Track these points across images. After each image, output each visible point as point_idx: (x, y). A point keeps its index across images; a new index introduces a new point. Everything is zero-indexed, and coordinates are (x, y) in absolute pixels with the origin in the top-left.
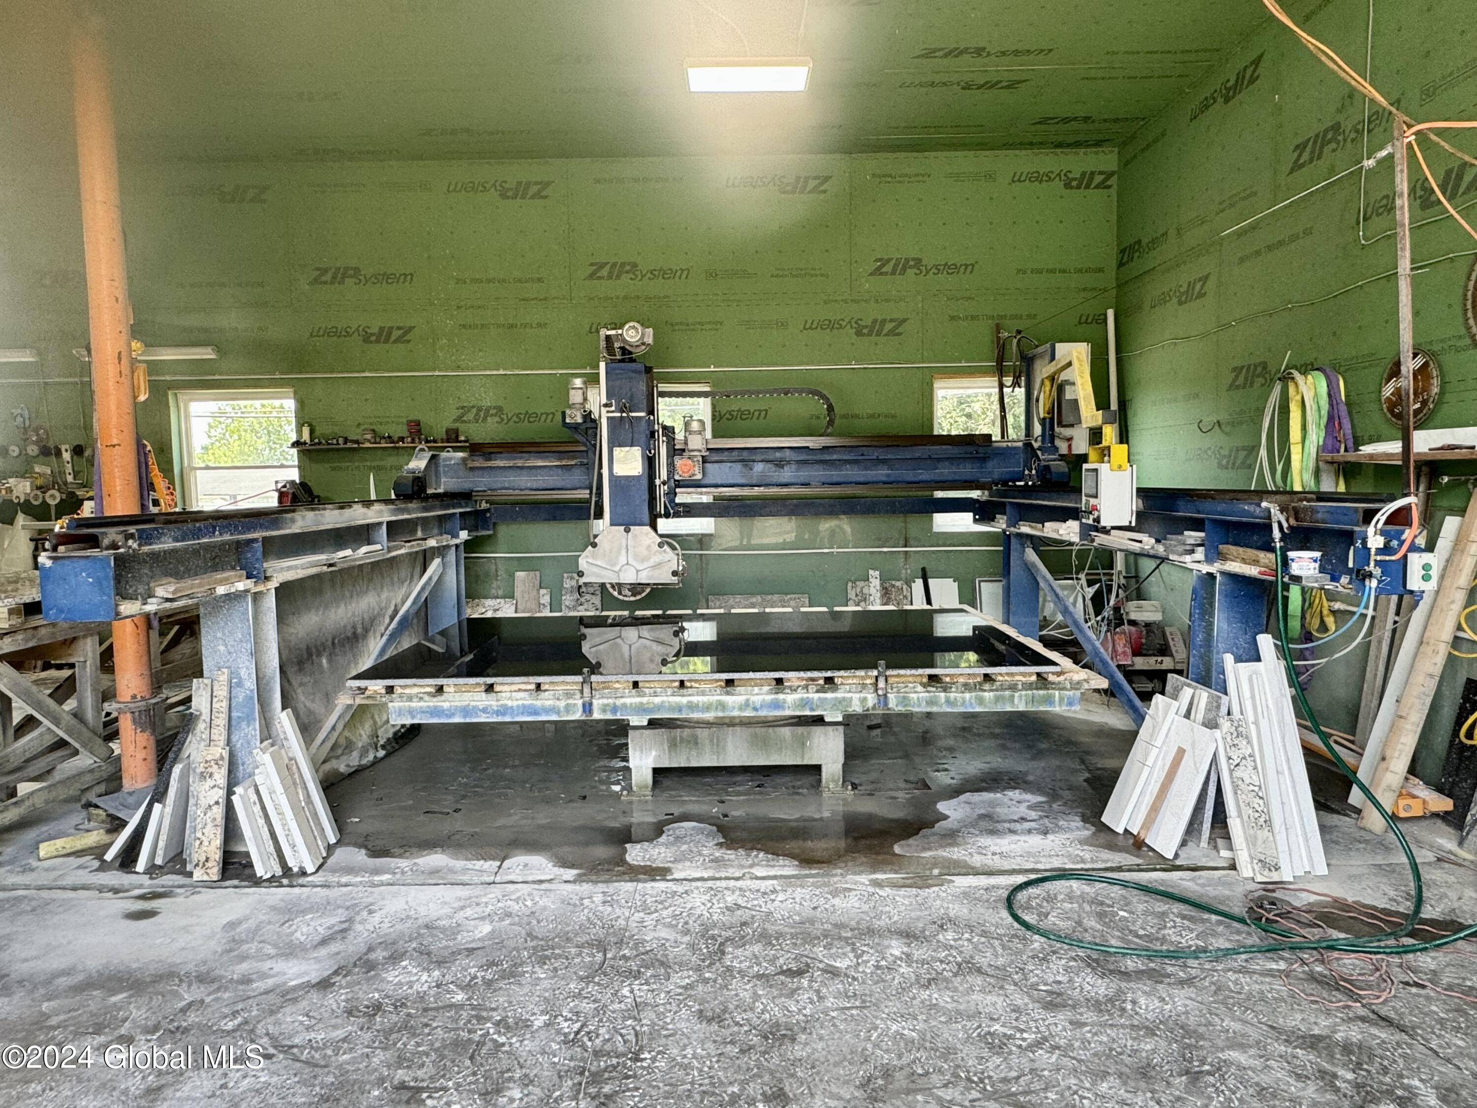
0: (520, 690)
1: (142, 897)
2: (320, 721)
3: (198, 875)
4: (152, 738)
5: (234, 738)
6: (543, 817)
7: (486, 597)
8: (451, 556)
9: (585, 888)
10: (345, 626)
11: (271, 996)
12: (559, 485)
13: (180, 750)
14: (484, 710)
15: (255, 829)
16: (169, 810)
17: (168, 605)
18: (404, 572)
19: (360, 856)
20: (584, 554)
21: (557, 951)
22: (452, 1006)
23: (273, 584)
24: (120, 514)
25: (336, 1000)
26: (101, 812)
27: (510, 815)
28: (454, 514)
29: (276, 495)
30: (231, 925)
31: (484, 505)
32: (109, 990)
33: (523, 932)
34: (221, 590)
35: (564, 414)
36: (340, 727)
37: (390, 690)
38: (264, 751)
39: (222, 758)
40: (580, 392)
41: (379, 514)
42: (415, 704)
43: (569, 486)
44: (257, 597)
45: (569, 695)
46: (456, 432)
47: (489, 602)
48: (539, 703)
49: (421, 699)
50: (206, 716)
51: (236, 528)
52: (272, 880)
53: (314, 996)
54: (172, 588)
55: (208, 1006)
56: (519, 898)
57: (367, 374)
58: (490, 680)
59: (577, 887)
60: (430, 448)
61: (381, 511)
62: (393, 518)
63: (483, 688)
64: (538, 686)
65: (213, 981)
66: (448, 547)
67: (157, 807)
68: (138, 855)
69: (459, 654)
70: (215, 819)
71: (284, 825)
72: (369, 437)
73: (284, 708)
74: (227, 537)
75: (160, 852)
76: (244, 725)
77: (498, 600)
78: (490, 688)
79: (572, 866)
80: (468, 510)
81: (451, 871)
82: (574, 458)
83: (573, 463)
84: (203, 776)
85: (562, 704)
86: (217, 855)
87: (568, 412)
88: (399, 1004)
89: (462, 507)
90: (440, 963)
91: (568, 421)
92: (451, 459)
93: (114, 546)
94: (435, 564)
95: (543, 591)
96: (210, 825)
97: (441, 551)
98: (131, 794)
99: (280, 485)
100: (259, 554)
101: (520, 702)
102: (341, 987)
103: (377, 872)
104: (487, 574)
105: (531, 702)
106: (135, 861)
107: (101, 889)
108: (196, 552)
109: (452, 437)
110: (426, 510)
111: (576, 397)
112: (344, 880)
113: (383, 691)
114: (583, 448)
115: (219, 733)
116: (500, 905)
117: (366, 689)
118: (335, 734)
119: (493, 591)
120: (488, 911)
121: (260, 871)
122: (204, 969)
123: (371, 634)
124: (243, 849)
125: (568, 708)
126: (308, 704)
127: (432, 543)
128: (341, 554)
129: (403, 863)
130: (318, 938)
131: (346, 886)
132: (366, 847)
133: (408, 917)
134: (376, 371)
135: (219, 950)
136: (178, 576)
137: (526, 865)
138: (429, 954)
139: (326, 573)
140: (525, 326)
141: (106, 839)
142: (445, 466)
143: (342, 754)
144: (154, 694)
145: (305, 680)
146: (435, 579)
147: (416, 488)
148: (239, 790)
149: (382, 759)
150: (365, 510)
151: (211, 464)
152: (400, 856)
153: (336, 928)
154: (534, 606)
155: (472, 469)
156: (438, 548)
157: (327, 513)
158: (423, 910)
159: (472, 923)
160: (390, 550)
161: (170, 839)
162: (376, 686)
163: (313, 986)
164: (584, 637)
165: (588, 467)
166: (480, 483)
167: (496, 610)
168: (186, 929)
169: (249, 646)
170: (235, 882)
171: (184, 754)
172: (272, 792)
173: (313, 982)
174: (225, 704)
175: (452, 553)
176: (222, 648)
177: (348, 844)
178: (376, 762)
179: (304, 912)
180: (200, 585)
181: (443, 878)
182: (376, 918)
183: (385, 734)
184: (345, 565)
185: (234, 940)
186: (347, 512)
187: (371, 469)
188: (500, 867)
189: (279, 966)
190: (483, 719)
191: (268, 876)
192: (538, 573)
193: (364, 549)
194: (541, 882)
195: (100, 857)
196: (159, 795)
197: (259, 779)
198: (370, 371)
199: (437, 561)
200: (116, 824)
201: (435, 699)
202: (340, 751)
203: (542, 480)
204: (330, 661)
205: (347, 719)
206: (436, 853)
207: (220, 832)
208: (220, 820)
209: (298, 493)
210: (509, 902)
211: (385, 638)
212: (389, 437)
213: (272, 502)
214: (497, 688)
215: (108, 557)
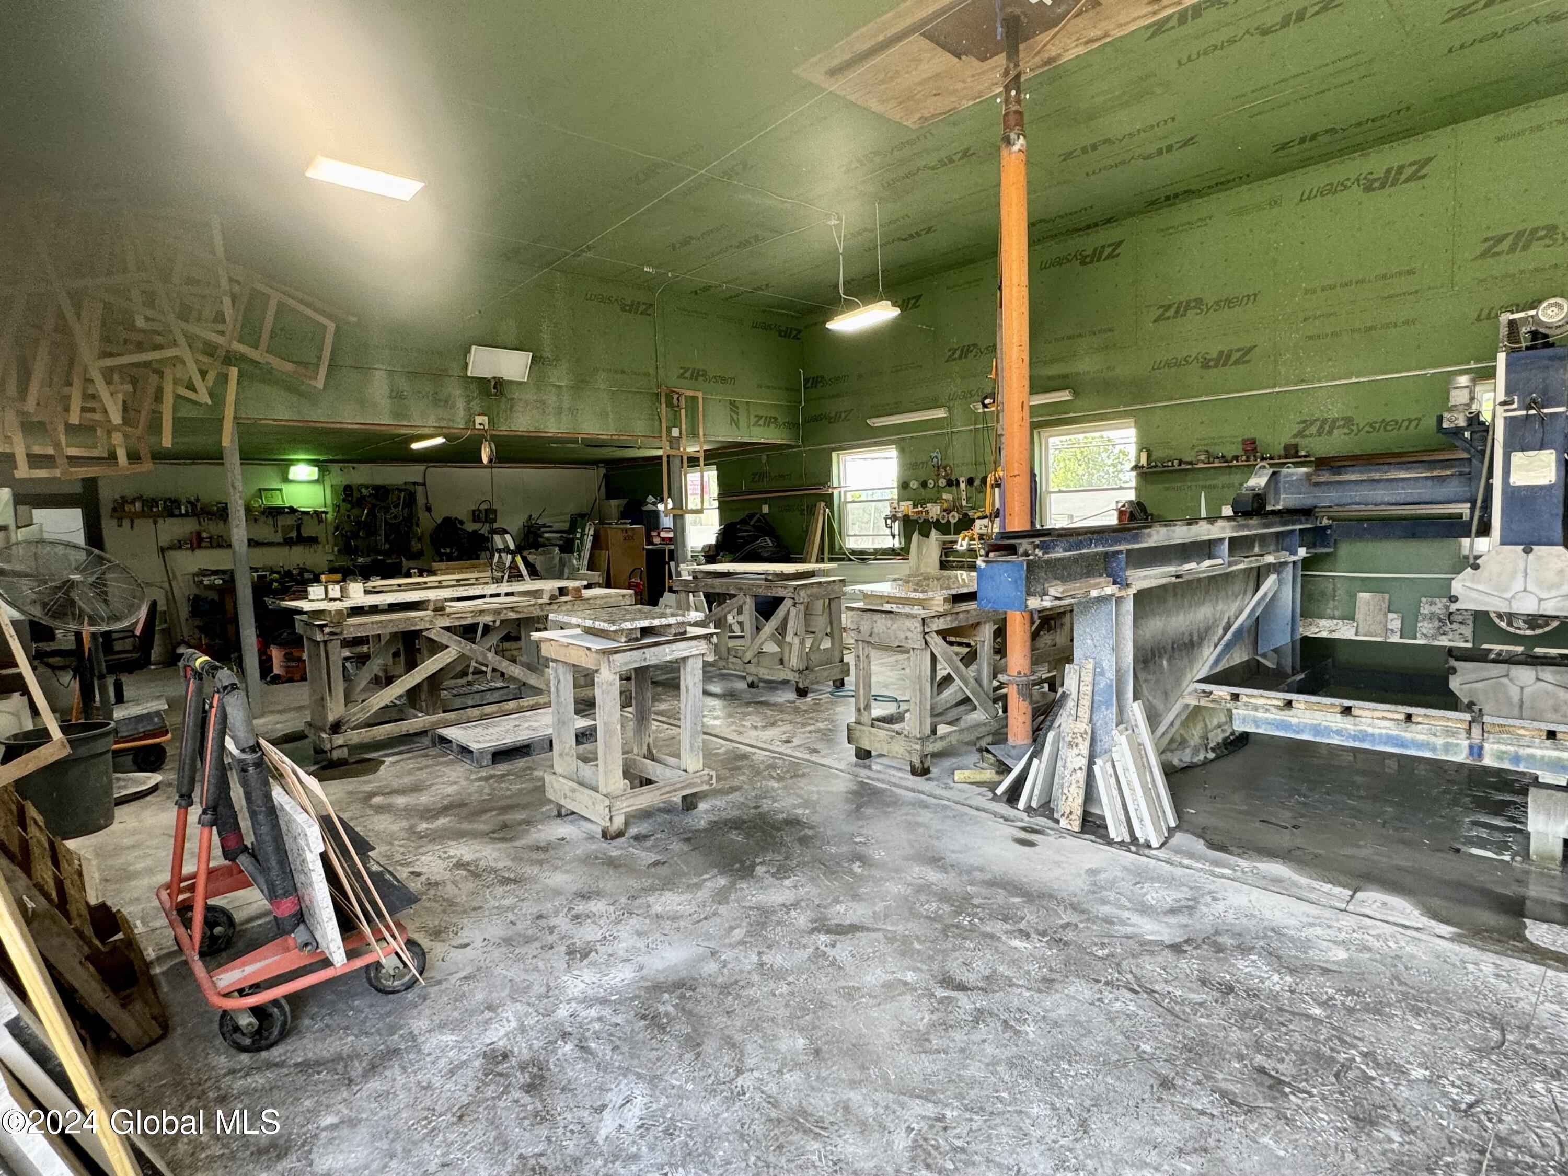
0: (1384, 718)
1: (1024, 829)
2: (1160, 715)
3: (1064, 823)
4: (1030, 708)
5: (1095, 718)
6: (1403, 858)
7: (1321, 618)
8: (1288, 572)
9: (1468, 952)
10: (1183, 634)
11: (1131, 942)
12: (1427, 498)
13: (1054, 720)
14: (1338, 732)
15: (1111, 798)
16: (1043, 766)
17: (1057, 603)
18: (1238, 586)
19: (1199, 846)
20: (1461, 576)
21: (1434, 1008)
22: (1308, 1017)
23: (1132, 591)
24: (1016, 529)
25: (1189, 965)
26: (990, 756)
27: (1359, 847)
28: (1293, 531)
29: (1116, 514)
30: (1092, 872)
31: (1325, 522)
32: (1009, 892)
33: (1388, 974)
34: (1094, 593)
35: (1440, 419)
36: (1177, 723)
37: (1235, 697)
38: (1121, 733)
39: (1086, 733)
40: (1466, 392)
41: (1222, 531)
42: (1260, 714)
43: (1440, 499)
44: (1119, 600)
45: (1449, 732)
46: (1296, 447)
47: (1324, 623)
48: (1408, 735)
49: (1267, 710)
50: (1074, 696)
51: (1107, 541)
52: (1122, 844)
53: (1169, 956)
54: (1061, 589)
55: (1080, 931)
56: (1379, 935)
57: (1204, 398)
58: (1347, 703)
59: (1456, 947)
60: (1271, 465)
61: (1223, 528)
62: (1235, 534)
63: (1339, 709)
64: (1409, 717)
65: (1083, 912)
66: (1286, 563)
67: (1035, 762)
68: (1019, 796)
69: (1290, 671)
70: (1078, 782)
71: (1134, 800)
72: (1202, 457)
73: (1136, 698)
74: (1100, 549)
75: (1035, 798)
76: (1103, 708)
77: (1335, 622)
78: (1347, 711)
79: (1447, 922)
80: (1308, 526)
81: (1295, 884)
82: (1452, 467)
83: (1449, 473)
84: (1070, 745)
85: (1440, 741)
86: (1079, 812)
87: (1446, 415)
88: (1253, 994)
89: (1301, 523)
90: (1292, 971)
91: (1445, 425)
92: (1291, 475)
93: (1026, 554)
94: (1270, 583)
95: (1391, 616)
96: (1074, 785)
97: (1277, 568)
98: (1014, 747)
99: (1120, 505)
100: (1123, 564)
101: (1384, 731)
102: (1192, 957)
103: (1217, 863)
104: (1323, 594)
105: (1396, 732)
106: (1017, 799)
107: (995, 814)
108: (1076, 560)
109: (1292, 454)
110: (1266, 526)
111: (1459, 397)
112: (1186, 862)
113: (1229, 698)
114: (1466, 456)
115: (1084, 713)
116: (1355, 935)
117: (1211, 693)
118: (1173, 730)
119: (1329, 611)
120: (1342, 936)
121: (1113, 834)
122: (1075, 900)
123: (1206, 642)
124: (1098, 812)
125: (1447, 747)
126: (1151, 699)
127: (1270, 559)
128: (1187, 567)
129: (1243, 863)
130: (1167, 906)
131: (1187, 867)
132: (1204, 839)
133: (1255, 916)
134: (1213, 394)
135: (1086, 888)
136: (1064, 580)
137: (1385, 904)
138: (1279, 958)
139: (1174, 584)
140: (1387, 326)
141: (996, 778)
142: (1285, 482)
143: (1177, 749)
144: (1033, 673)
145: (1149, 677)
146: (1270, 595)
147: (1256, 505)
148: (1099, 761)
149: (1212, 760)
150: (1209, 526)
151: (1063, 489)
152: (1239, 855)
153: (1183, 903)
154: (1378, 628)
155: (1317, 484)
156: (1274, 564)
157: (1176, 528)
158: (1267, 914)
159: (1325, 943)
160: (1230, 564)
161: (1042, 789)
162: (1222, 692)
163: (1167, 947)
164: (1454, 671)
165: (1470, 478)
166: (1326, 498)
167: (1331, 632)
168: (1057, 864)
169: (1112, 642)
170: (1093, 838)
171: (1056, 724)
172: (1126, 770)
173: (1167, 943)
174: (1090, 688)
175: (1289, 569)
176: (1089, 641)
177: (1187, 831)
178: (1206, 762)
179: (1152, 879)
180: (1080, 588)
181: (1287, 890)
182: (1220, 907)
183: (1217, 737)
184: (1190, 577)
185: (1095, 885)
186: (1194, 528)
187: (1204, 487)
188: (1352, 897)
189: (1135, 918)
190: (1336, 741)
191: (1118, 840)
192: (1387, 596)
193: (1207, 563)
194: (1407, 927)
195: (993, 790)
196: (1036, 754)
197: (1116, 757)
198: (1207, 395)
199: (1273, 578)
200: (1004, 769)
201: (1283, 713)
202: (1175, 745)
203: (1402, 493)
204: (1169, 661)
205: (1183, 717)
206: (1277, 862)
207: (1082, 792)
208: (1082, 783)
209: (1136, 513)
210: (1366, 936)
211: (1219, 648)
212: (1223, 457)
213: (1112, 520)
214: (1355, 712)
215: (1022, 562)
